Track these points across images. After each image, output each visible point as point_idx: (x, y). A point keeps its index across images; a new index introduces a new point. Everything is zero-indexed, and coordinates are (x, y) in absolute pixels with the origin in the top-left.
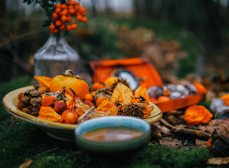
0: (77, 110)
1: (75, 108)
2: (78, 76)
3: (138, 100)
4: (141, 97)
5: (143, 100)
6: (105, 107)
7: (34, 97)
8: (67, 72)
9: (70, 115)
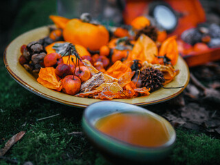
0: (82, 74)
1: (80, 71)
2: (95, 22)
3: (161, 60)
4: (165, 57)
5: (167, 60)
6: (117, 70)
7: (36, 52)
8: (83, 16)
9: (71, 83)
